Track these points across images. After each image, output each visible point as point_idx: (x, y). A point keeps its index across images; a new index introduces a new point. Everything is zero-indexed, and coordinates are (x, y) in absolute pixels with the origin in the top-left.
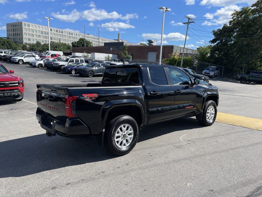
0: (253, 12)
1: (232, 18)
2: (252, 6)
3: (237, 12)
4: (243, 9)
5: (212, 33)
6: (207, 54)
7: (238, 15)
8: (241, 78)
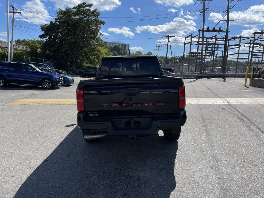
0: (76, 14)
1: (58, 16)
2: (73, 8)
3: (62, 11)
4: (67, 9)
5: (40, 28)
6: (37, 48)
7: (62, 14)
8: (80, 72)
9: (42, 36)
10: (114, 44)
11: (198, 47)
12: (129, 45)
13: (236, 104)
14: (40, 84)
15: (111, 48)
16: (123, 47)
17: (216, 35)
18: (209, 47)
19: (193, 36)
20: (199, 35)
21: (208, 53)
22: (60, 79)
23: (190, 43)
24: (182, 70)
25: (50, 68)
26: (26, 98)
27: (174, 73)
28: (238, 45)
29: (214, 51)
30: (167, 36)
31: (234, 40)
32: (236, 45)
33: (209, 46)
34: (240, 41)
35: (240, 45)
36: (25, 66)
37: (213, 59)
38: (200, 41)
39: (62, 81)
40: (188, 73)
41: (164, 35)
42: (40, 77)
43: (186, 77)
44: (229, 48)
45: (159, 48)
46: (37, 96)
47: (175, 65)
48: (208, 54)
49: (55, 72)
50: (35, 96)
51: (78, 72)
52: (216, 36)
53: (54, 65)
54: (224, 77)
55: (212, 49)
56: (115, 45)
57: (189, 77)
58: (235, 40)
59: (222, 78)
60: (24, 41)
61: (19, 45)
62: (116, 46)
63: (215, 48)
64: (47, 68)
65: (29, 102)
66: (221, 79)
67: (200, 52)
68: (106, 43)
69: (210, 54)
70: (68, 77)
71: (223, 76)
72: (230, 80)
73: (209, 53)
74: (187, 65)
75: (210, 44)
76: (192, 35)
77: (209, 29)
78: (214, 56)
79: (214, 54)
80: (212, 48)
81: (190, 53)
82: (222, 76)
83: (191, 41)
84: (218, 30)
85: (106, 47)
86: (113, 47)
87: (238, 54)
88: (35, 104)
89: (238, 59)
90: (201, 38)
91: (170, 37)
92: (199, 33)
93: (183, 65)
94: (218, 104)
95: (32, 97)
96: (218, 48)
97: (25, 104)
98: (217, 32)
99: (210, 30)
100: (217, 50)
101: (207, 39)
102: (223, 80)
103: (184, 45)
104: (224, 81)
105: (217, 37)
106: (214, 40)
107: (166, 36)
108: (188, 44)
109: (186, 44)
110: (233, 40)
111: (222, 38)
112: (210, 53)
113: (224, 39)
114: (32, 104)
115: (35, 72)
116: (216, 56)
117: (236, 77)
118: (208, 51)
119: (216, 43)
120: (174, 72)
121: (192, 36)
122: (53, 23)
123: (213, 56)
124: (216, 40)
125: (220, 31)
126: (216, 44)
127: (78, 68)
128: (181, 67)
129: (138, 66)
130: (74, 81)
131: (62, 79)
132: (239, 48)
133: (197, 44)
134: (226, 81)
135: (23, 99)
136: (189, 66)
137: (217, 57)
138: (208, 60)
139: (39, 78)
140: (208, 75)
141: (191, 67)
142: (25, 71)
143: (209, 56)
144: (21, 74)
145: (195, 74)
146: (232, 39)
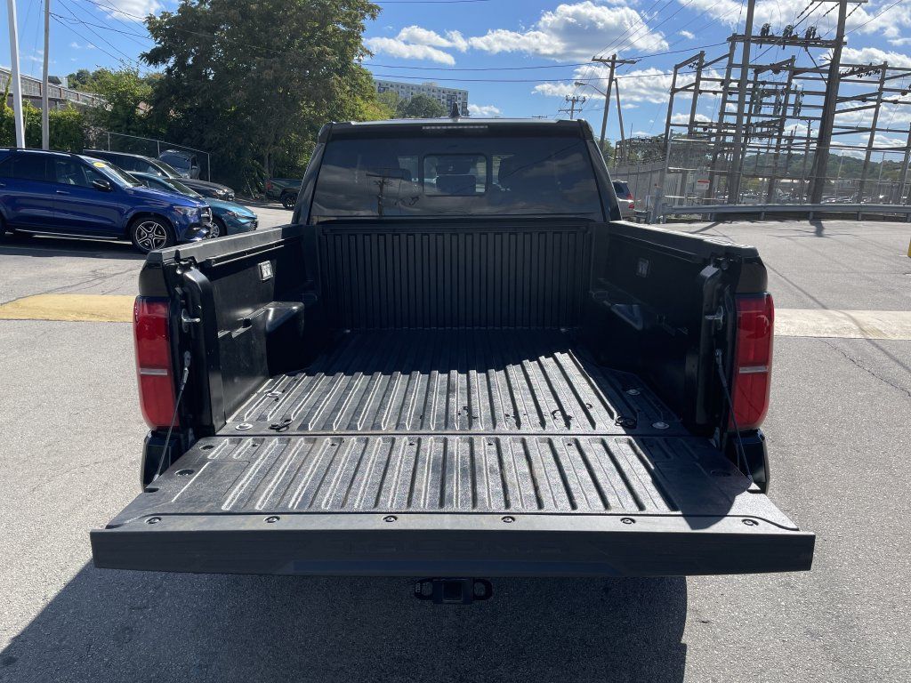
8: (284, 192)
9: (154, 57)
10: (414, 92)
11: (724, 101)
12: (466, 94)
13: (902, 338)
14: (127, 233)
15: (402, 103)
16: (445, 100)
17: (794, 57)
18: (765, 104)
19: (707, 59)
20: (730, 56)
21: (758, 125)
22: (200, 218)
23: (693, 88)
24: (660, 190)
25: (172, 173)
26: (63, 290)
27: (630, 201)
28: (873, 98)
29: (784, 118)
30: (608, 61)
31: (859, 79)
32: (863, 98)
33: (765, 100)
34: (882, 81)
35: (879, 98)
36: (72, 167)
37: (778, 148)
38: (732, 81)
39: (209, 225)
40: (681, 202)
41: (598, 57)
42: (126, 207)
43: (673, 217)
44: (840, 106)
45: (577, 106)
46: (107, 280)
47: (634, 170)
48: (759, 130)
49: (188, 192)
50: (97, 282)
51: (280, 191)
52: (793, 60)
53: (194, 163)
54: (816, 217)
55: (776, 110)
56: (416, 94)
57: (684, 217)
58: (863, 78)
59: (807, 222)
60: (98, 76)
61: (83, 90)
62: (420, 97)
63: (786, 105)
64: (160, 174)
65: (62, 308)
66: (805, 225)
67: (732, 120)
68: (383, 88)
69: (765, 130)
70: (235, 210)
71: (815, 213)
72: (840, 231)
73: (762, 125)
74: (676, 172)
75: (770, 93)
76: (702, 54)
77: (770, 34)
78: (779, 138)
79: (781, 129)
80: (777, 105)
81: (693, 123)
82: (809, 212)
83: (699, 78)
84: (804, 37)
85: (385, 100)
86: (409, 100)
87: (873, 130)
88: (85, 318)
89: (870, 149)
90: (737, 66)
91: (616, 64)
92: (732, 48)
93: (663, 170)
94: (826, 335)
95: (86, 285)
96: (798, 106)
97: (47, 317)
98: (798, 45)
99: (772, 36)
100: (795, 113)
101: (759, 69)
102: (814, 227)
103: (672, 94)
104: (819, 233)
105: (798, 65)
106: (783, 76)
107: (604, 61)
108: (685, 89)
109: (678, 90)
110: (854, 77)
111: (817, 70)
112: (765, 127)
113: (825, 71)
114: (72, 317)
115: (105, 190)
116: (790, 138)
117: (862, 220)
118: (760, 120)
119: (793, 88)
120: (628, 196)
121: (702, 61)
122: (193, 6)
123: (775, 137)
124: (790, 78)
125: (810, 40)
126: (795, 92)
127: (281, 176)
128: (656, 176)
129: (495, 172)
130: (256, 225)
131: (208, 218)
132: (877, 107)
133: (720, 89)
134: (825, 232)
135: (48, 292)
136: (684, 173)
137: (795, 141)
138: (759, 154)
139: (120, 211)
140: (758, 210)
141: (690, 179)
142: (72, 182)
143: (761, 136)
144: (56, 197)
145: (708, 202)
146: (852, 73)
